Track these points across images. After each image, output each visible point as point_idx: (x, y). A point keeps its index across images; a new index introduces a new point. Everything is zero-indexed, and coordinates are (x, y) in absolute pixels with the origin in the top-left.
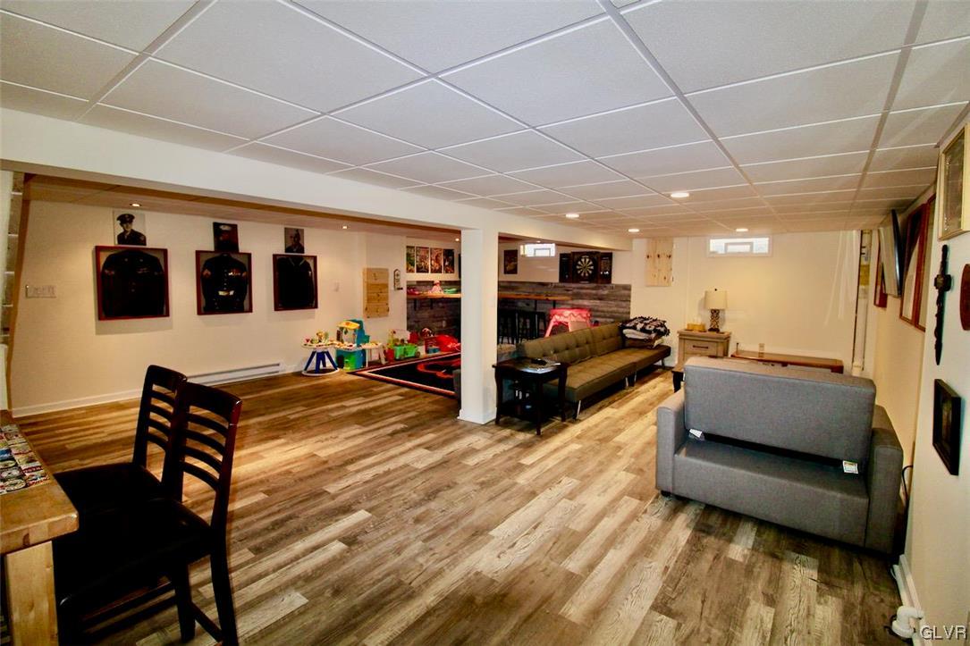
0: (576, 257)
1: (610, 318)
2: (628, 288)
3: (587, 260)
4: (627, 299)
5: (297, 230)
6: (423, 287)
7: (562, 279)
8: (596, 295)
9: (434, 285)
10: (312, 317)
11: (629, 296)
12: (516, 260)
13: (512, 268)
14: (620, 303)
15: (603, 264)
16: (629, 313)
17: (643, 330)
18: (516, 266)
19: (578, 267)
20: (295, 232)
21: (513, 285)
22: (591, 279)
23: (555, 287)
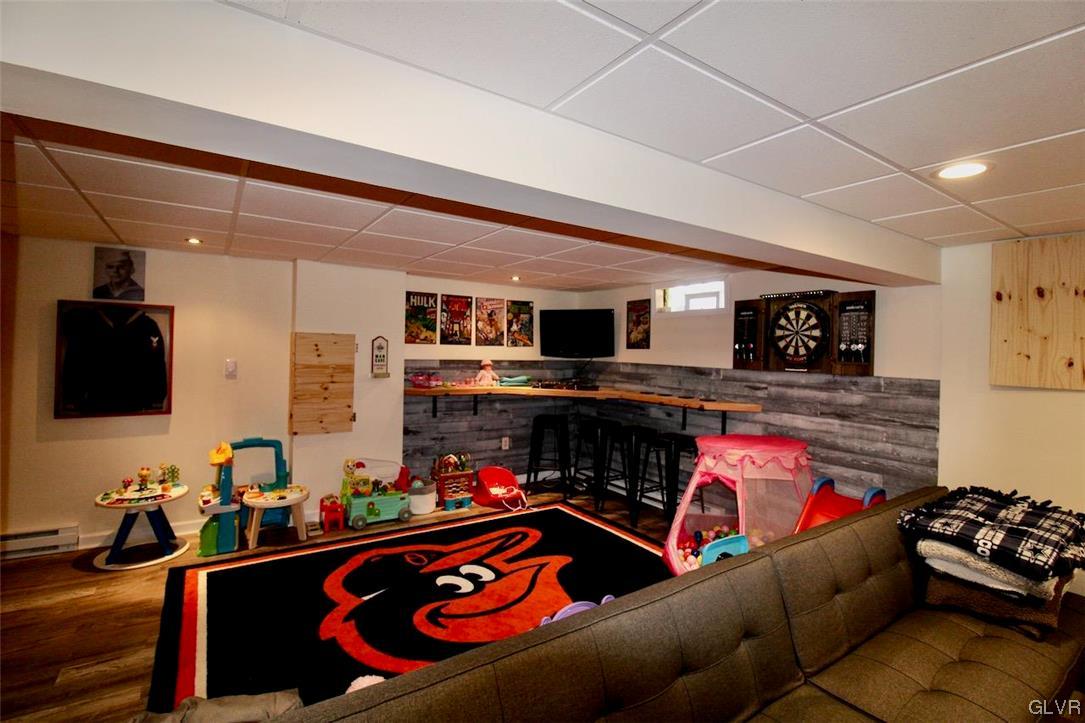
0: (774, 308)
1: (869, 469)
2: (928, 390)
3: (803, 314)
4: (928, 422)
5: (126, 253)
6: (458, 373)
7: (740, 362)
8: (828, 404)
9: (482, 368)
10: (165, 430)
11: (934, 414)
12: (648, 322)
13: (640, 336)
14: (902, 432)
15: (847, 323)
16: (934, 464)
17: (1003, 557)
18: (647, 333)
19: (779, 333)
20: (120, 258)
21: (642, 371)
22: (816, 361)
23: (726, 379)
